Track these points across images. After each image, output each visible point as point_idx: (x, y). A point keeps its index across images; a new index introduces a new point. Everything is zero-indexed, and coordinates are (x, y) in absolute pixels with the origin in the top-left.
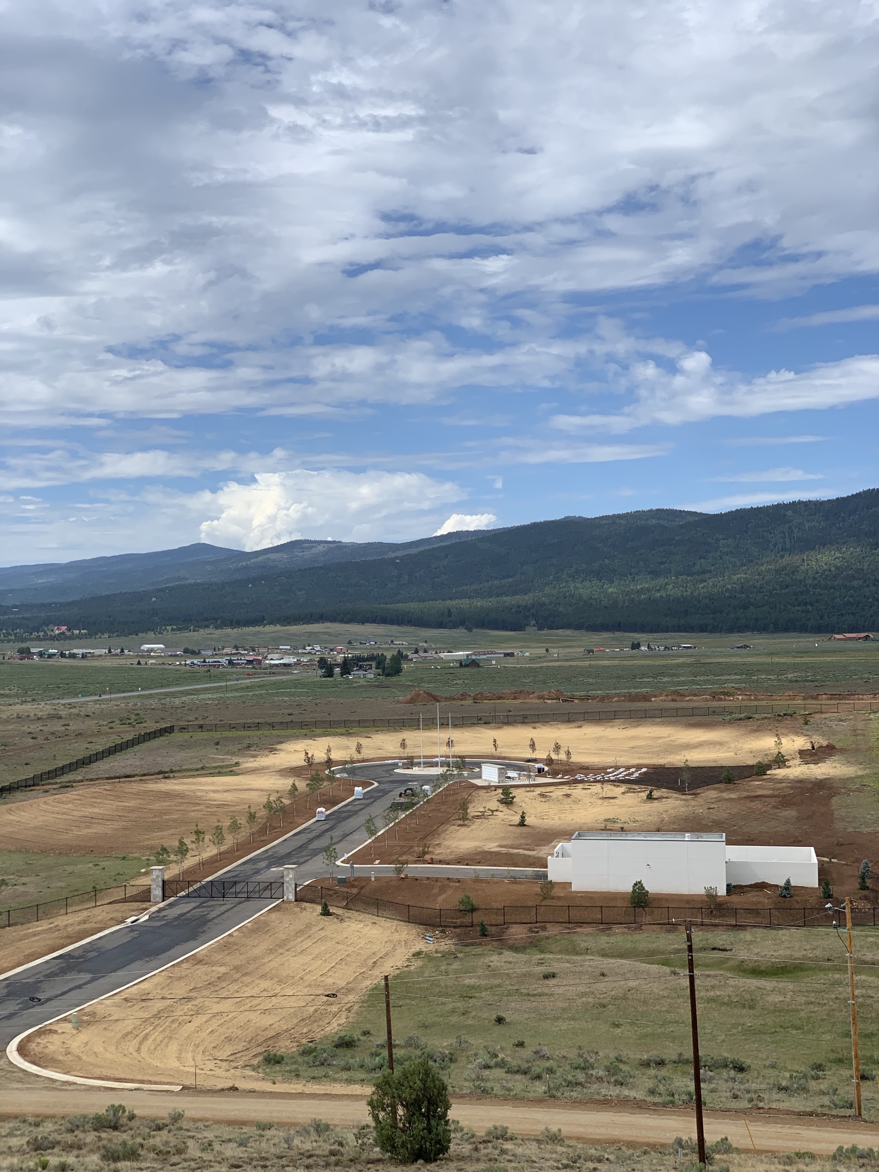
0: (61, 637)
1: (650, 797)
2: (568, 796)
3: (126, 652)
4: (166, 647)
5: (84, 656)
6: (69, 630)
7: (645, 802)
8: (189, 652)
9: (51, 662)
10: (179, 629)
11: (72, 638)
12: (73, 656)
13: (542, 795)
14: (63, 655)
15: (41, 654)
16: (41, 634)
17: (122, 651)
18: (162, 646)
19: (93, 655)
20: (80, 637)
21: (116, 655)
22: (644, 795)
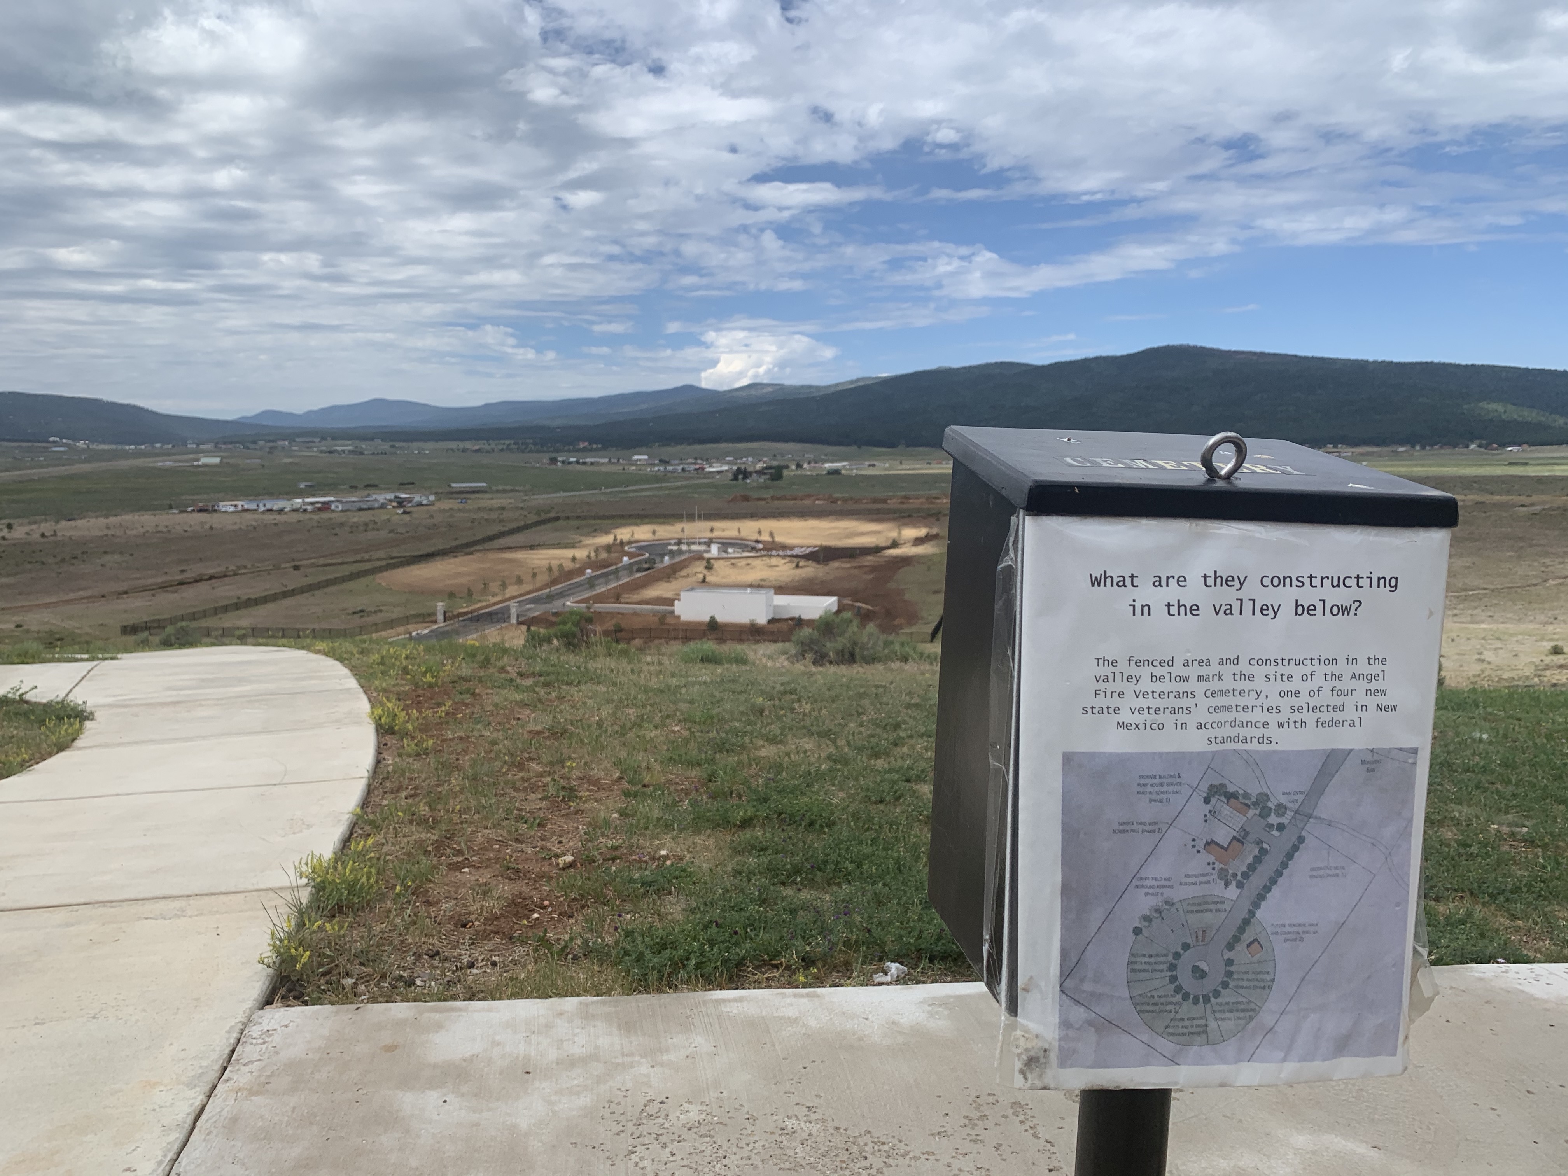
0: (584, 450)
1: (797, 566)
2: (748, 564)
3: (621, 461)
4: (650, 457)
5: (592, 464)
6: (590, 444)
7: (793, 569)
8: (663, 462)
9: (570, 467)
10: (663, 446)
11: (591, 450)
12: (584, 463)
13: (733, 564)
14: (578, 462)
15: (563, 462)
16: (571, 447)
17: (618, 460)
18: (646, 457)
19: (598, 464)
20: (597, 450)
21: (614, 463)
22: (794, 565)
